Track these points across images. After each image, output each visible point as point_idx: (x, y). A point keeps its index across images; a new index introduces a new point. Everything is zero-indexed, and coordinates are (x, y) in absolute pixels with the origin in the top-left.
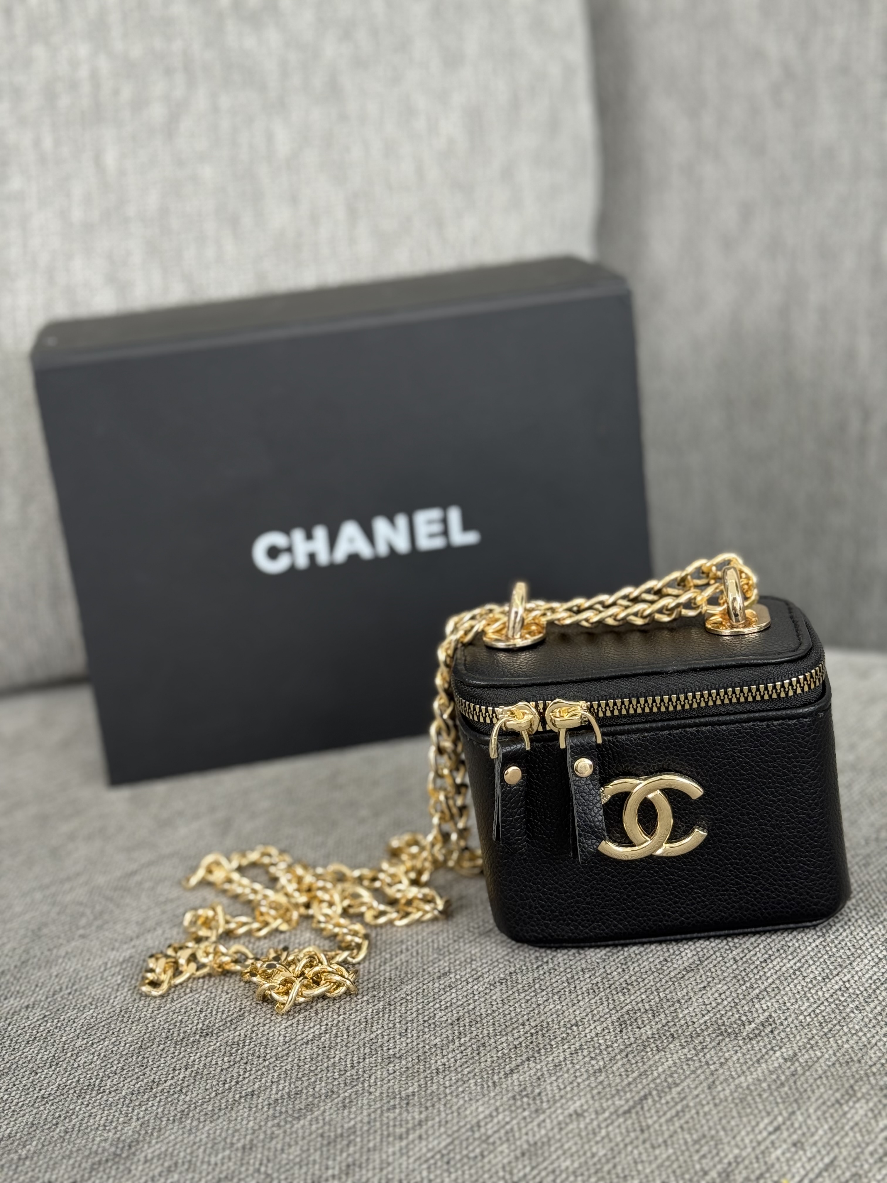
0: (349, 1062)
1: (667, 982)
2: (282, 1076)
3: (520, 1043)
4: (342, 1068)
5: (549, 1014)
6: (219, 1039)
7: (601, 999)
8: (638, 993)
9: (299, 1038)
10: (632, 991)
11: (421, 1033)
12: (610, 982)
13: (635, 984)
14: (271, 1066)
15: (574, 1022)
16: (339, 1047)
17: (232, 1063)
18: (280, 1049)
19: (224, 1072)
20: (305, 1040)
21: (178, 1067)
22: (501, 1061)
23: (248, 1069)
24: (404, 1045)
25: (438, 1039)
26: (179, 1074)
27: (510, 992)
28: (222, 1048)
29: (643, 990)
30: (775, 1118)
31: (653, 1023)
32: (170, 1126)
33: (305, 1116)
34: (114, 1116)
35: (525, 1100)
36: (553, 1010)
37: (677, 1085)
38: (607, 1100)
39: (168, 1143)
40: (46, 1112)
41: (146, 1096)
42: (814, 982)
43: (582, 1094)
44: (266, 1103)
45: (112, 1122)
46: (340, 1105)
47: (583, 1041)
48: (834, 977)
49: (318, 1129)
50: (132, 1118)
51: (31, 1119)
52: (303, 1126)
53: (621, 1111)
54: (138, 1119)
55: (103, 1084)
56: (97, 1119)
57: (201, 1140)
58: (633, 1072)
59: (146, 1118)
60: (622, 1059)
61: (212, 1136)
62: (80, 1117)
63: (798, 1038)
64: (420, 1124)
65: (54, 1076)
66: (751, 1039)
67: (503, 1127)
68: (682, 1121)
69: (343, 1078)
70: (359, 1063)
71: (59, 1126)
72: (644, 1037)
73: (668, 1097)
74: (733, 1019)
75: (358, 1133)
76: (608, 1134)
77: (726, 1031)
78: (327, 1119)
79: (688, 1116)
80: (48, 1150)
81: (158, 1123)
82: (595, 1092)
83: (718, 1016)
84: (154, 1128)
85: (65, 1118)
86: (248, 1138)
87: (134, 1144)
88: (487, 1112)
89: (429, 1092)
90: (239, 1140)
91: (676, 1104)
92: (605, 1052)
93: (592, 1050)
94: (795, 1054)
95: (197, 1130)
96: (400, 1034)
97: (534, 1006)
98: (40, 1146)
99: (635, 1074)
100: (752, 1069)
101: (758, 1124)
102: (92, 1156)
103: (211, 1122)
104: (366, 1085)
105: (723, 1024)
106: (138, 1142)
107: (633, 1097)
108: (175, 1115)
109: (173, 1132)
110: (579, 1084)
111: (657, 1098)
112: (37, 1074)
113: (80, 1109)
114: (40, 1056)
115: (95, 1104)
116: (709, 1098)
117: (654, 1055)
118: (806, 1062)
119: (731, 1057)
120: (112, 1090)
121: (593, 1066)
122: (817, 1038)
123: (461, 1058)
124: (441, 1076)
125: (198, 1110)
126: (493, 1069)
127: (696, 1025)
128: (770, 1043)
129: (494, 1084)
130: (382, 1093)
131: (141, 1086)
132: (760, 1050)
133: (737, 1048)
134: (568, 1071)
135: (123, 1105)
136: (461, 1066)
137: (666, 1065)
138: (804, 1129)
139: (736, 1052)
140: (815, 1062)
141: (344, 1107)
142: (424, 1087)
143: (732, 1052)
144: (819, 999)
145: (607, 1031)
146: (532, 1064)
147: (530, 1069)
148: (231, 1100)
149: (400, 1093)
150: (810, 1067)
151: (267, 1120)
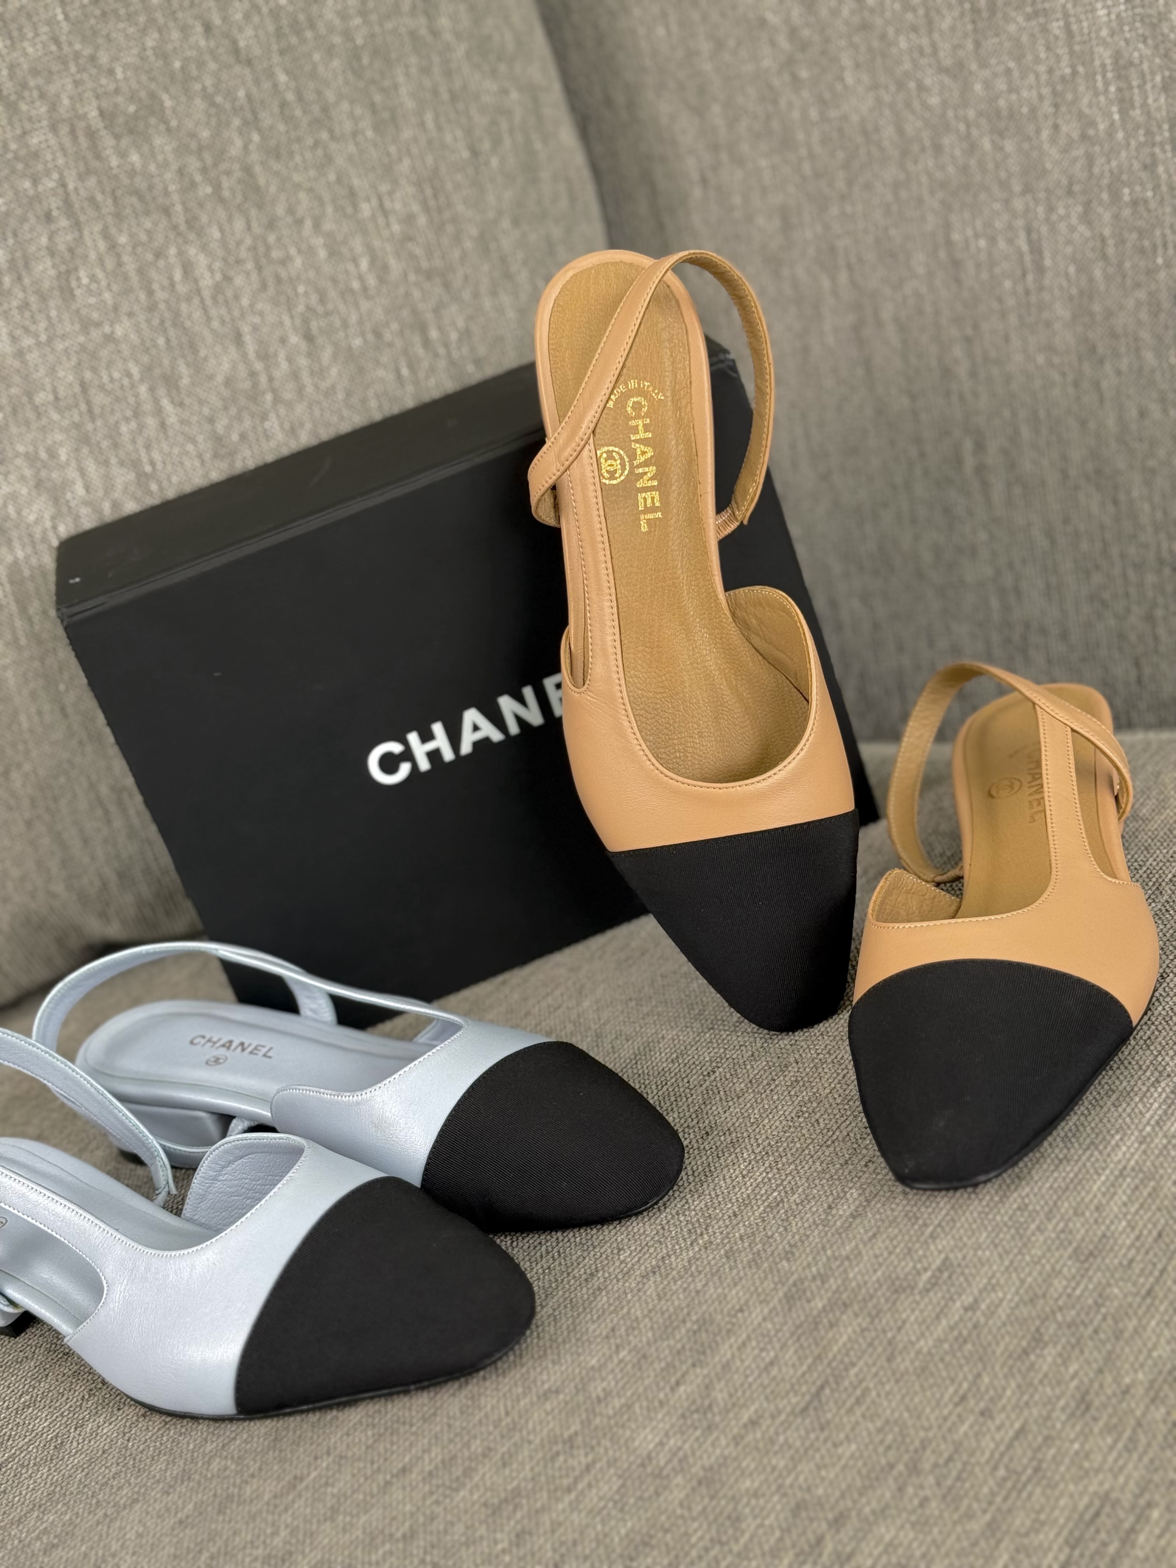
2: (433, 1441)
3: (683, 1347)
7: (764, 1271)
8: (804, 1256)
10: (797, 1254)
12: (773, 1248)
13: (799, 1244)
15: (738, 1307)
22: (665, 1373)
24: (559, 1374)
27: (665, 1282)
29: (808, 1251)
30: (960, 1385)
31: (823, 1292)
32: (322, 1528)
33: (464, 1485)
34: (260, 1528)
35: (696, 1416)
36: (714, 1296)
37: (853, 1365)
38: (782, 1398)
39: (323, 1548)
40: (187, 1539)
41: (290, 1497)
43: (755, 1396)
44: (420, 1478)
45: (259, 1536)
46: (500, 1464)
47: (750, 1329)
49: (480, 1497)
50: (279, 1527)
52: (464, 1498)
53: (798, 1410)
54: (287, 1526)
56: (243, 1534)
57: (357, 1538)
58: (806, 1357)
59: (295, 1523)
60: (794, 1344)
61: (368, 1530)
62: (224, 1537)
63: (978, 1279)
64: (588, 1468)
66: (928, 1291)
67: (675, 1454)
68: (864, 1408)
69: (498, 1429)
70: (513, 1407)
72: (815, 1312)
73: (846, 1383)
74: (907, 1270)
75: (524, 1493)
76: (786, 1441)
77: (901, 1285)
78: (488, 1484)
79: (868, 1400)
81: (308, 1526)
82: (768, 1391)
83: (891, 1268)
84: (305, 1534)
85: (208, 1541)
86: (407, 1524)
88: (657, 1440)
89: (592, 1427)
90: (397, 1529)
91: (855, 1388)
92: (775, 1340)
93: (760, 1338)
94: (976, 1301)
95: (352, 1526)
97: (693, 1294)
99: (810, 1361)
100: (932, 1328)
101: (942, 1396)
103: (365, 1513)
104: (524, 1432)
106: (290, 1554)
107: (809, 1390)
108: (325, 1514)
109: (326, 1534)
110: (750, 1385)
111: (834, 1386)
113: (223, 1528)
115: (238, 1518)
116: (889, 1373)
117: (827, 1332)
118: (988, 1307)
119: (908, 1317)
120: (254, 1496)
121: (763, 1359)
122: (998, 1275)
123: (622, 1378)
124: (603, 1405)
125: (349, 1502)
126: (657, 1385)
127: (869, 1285)
128: (948, 1291)
129: (661, 1403)
130: (542, 1440)
131: (283, 1487)
132: (939, 1303)
133: (914, 1305)
134: (737, 1370)
135: (268, 1511)
136: (623, 1388)
137: (840, 1343)
138: (992, 1393)
139: (913, 1310)
140: (997, 1306)
141: (504, 1465)
142: (586, 1423)
143: (909, 1311)
144: (997, 1225)
145: (774, 1313)
146: (698, 1370)
147: (697, 1376)
148: (382, 1483)
149: (562, 1435)
150: (993, 1313)
151: (424, 1499)
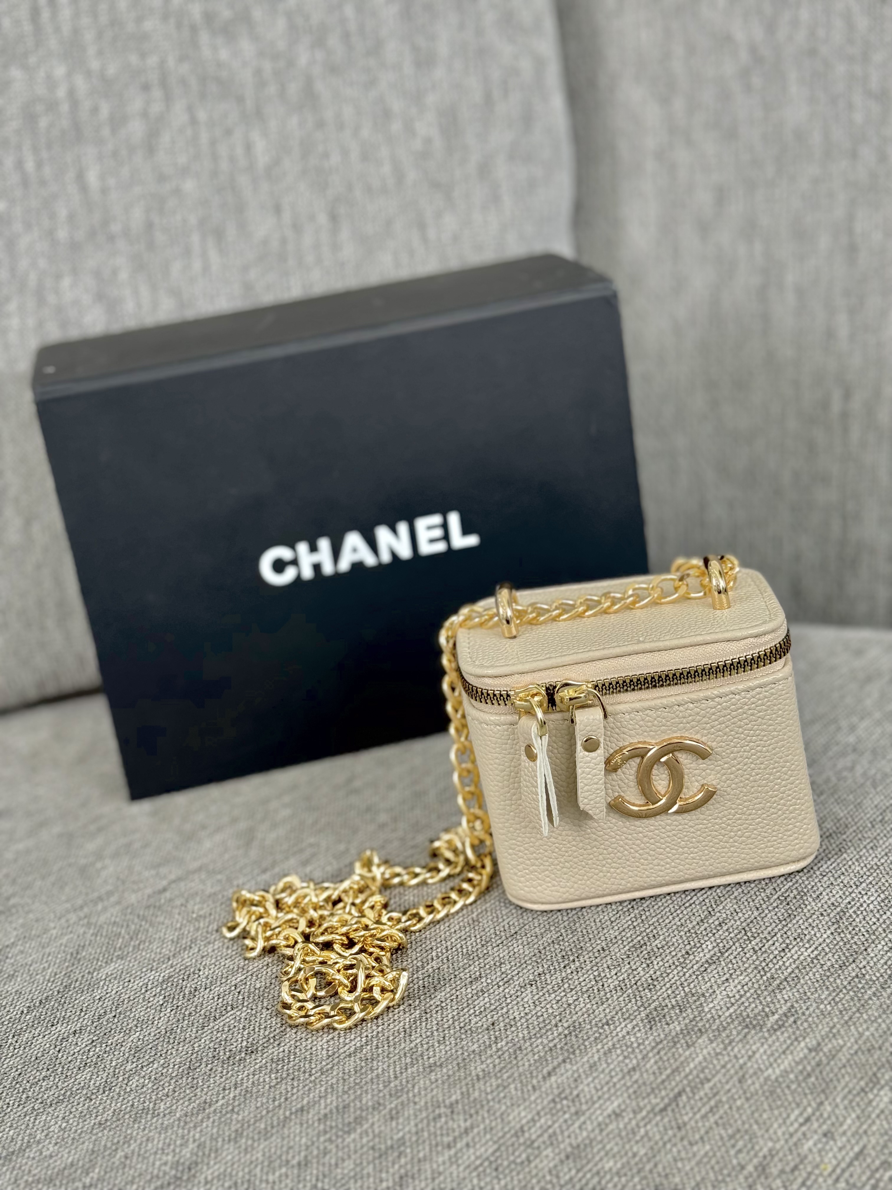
0: (392, 1073)
1: (690, 976)
2: (329, 1090)
3: (555, 1046)
4: (386, 1079)
5: (580, 1014)
6: (265, 1056)
7: (629, 996)
8: (664, 989)
9: (342, 1051)
10: (658, 987)
11: (458, 1040)
12: (636, 979)
13: (660, 979)
14: (317, 1081)
15: (604, 1021)
16: (381, 1058)
17: (279, 1080)
18: (324, 1063)
19: (273, 1089)
20: (347, 1053)
21: (227, 1087)
22: (538, 1064)
23: (296, 1085)
24: (444, 1053)
25: (476, 1046)
26: (229, 1093)
27: (541, 994)
28: (268, 1065)
29: (668, 985)
30: (805, 1109)
31: (681, 1019)
32: (226, 1146)
33: (355, 1130)
34: (171, 1139)
35: (565, 1102)
36: (584, 1010)
37: (708, 1080)
38: (644, 1098)
39: (226, 1163)
40: (105, 1138)
41: (200, 1118)
42: (832, 970)
43: (619, 1093)
44: (316, 1118)
45: (169, 1145)
46: (388, 1117)
47: (615, 1039)
48: (850, 964)
49: (368, 1142)
50: (188, 1140)
51: (91, 1146)
52: (354, 1140)
53: (657, 1109)
54: (194, 1141)
55: (157, 1107)
56: (155, 1142)
57: (257, 1159)
58: (666, 1069)
59: (203, 1139)
60: (654, 1056)
61: (267, 1155)
62: (138, 1142)
63: (820, 1027)
64: (466, 1131)
65: (108, 1102)
66: (775, 1030)
67: (546, 1131)
68: (717, 1116)
69: (388, 1089)
70: (401, 1073)
71: (119, 1151)
72: (673, 1033)
73: (702, 1093)
74: (756, 1011)
75: (408, 1144)
76: (647, 1133)
77: (751, 1022)
78: (377, 1131)
79: (721, 1112)
80: (110, 1177)
81: (214, 1143)
82: (631, 1091)
83: (742, 1008)
84: (211, 1150)
85: (124, 1143)
86: (303, 1154)
87: (193, 1166)
88: (529, 1117)
89: (472, 1099)
90: (293, 1157)
91: (710, 1099)
92: (637, 1051)
93: (624, 1048)
94: (819, 1044)
95: (253, 1149)
96: (439, 1042)
97: (565, 1006)
98: (102, 1173)
99: (669, 1071)
100: (779, 1061)
101: (788, 1116)
102: (154, 1180)
103: (265, 1140)
104: (411, 1095)
105: (748, 1016)
106: (196, 1164)
107: (667, 1095)
108: (230, 1136)
109: (229, 1152)
110: (615, 1084)
111: (691, 1095)
112: (91, 1100)
113: (138, 1134)
114: (92, 1082)
115: (152, 1128)
116: (741, 1092)
117: (684, 1051)
118: (830, 1051)
119: (758, 1049)
120: (167, 1112)
121: (627, 1065)
122: (838, 1026)
123: (500, 1063)
124: (482, 1082)
125: (251, 1129)
126: (531, 1073)
127: (722, 1019)
128: (794, 1033)
129: (534, 1087)
130: (426, 1103)
131: (194, 1108)
132: (785, 1041)
133: (763, 1040)
134: (603, 1071)
135: (178, 1127)
136: (500, 1071)
137: (697, 1061)
138: (833, 1119)
139: (762, 1044)
140: (838, 1051)
141: (392, 1118)
142: (466, 1095)
143: (758, 1045)
144: (838, 987)
145: (637, 1029)
146: (568, 1066)
147: (567, 1071)
148: (282, 1117)
149: (444, 1101)
150: (834, 1057)
151: (318, 1135)
